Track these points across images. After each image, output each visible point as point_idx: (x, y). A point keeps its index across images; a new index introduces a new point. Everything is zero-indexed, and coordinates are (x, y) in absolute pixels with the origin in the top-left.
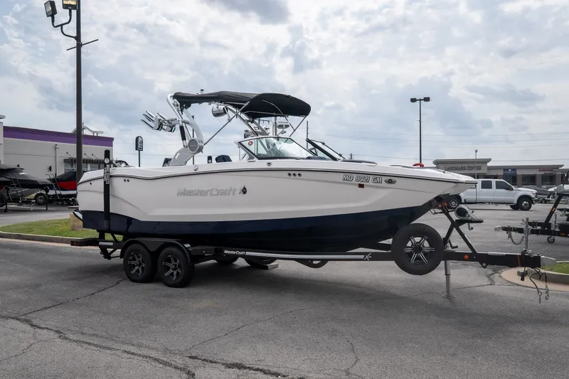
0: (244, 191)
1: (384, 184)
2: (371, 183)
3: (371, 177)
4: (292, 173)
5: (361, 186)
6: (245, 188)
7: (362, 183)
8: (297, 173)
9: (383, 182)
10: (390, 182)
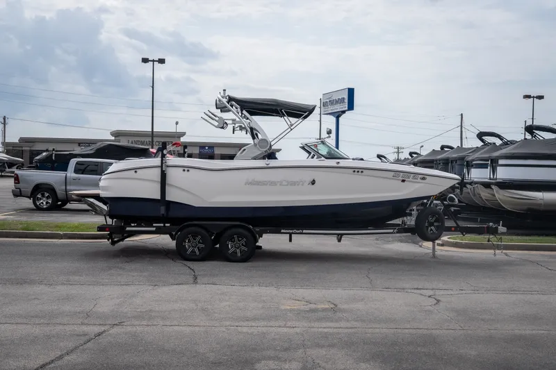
0: (313, 182)
2: (411, 179)
3: (412, 175)
4: (356, 170)
5: (403, 181)
6: (314, 180)
7: (405, 179)
8: (360, 170)
9: (419, 178)
10: (423, 179)
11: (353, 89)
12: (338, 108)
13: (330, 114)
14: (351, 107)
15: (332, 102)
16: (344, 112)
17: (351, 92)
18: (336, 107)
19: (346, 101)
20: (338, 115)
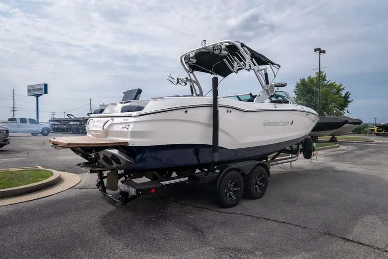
0: (292, 123)
11: (47, 84)
12: (38, 93)
13: (33, 95)
14: (46, 92)
15: (34, 90)
16: (41, 95)
17: (46, 85)
18: (36, 92)
19: (44, 89)
20: (38, 96)
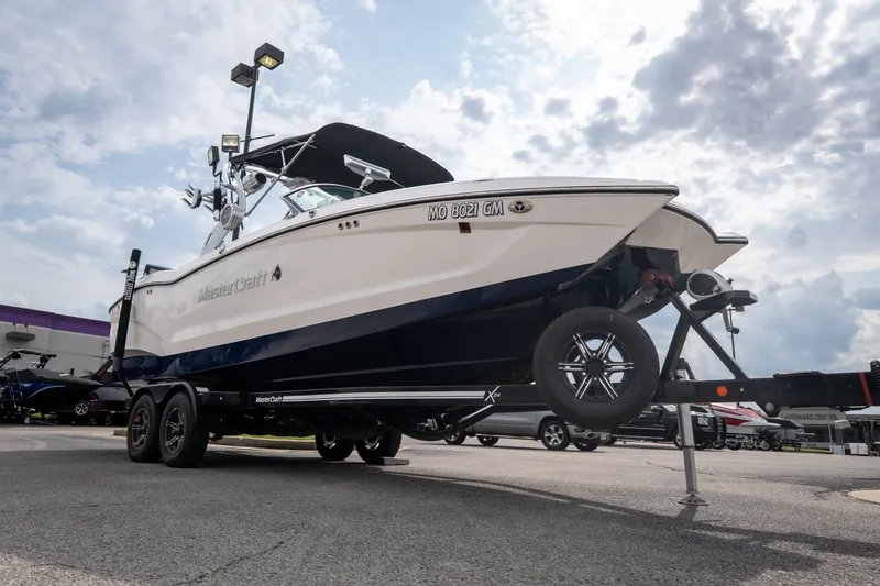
1: (509, 216)
2: (481, 218)
3: (481, 202)
5: (465, 228)
6: (278, 269)
7: (465, 220)
9: (506, 211)
10: (520, 208)
